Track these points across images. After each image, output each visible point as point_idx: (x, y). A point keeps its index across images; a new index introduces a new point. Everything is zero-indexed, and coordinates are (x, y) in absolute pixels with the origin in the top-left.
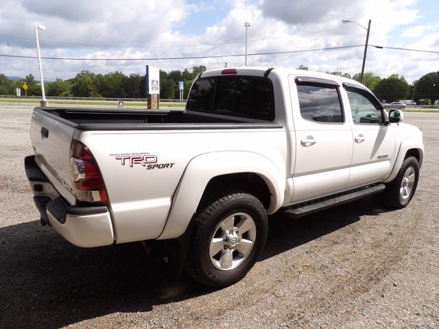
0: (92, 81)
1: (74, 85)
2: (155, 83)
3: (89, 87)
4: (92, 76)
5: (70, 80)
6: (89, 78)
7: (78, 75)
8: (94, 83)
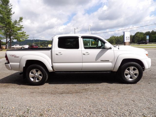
0: (114, 39)
1: (109, 41)
2: (128, 38)
3: (114, 41)
4: (115, 37)
5: (108, 39)
6: (114, 38)
7: (111, 37)
8: (115, 40)
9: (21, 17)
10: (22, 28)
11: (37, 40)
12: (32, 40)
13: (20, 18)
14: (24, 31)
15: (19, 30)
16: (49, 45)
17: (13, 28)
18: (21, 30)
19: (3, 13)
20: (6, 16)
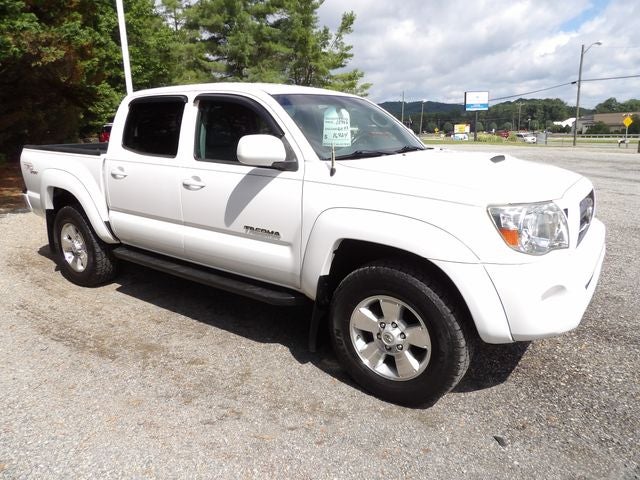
9: (349, 12)
10: (346, 56)
11: (429, 103)
12: (410, 104)
13: (344, 18)
14: (356, 71)
15: (335, 66)
16: (456, 127)
17: (316, 58)
18: (342, 66)
19: (289, 6)
20: (300, 16)
